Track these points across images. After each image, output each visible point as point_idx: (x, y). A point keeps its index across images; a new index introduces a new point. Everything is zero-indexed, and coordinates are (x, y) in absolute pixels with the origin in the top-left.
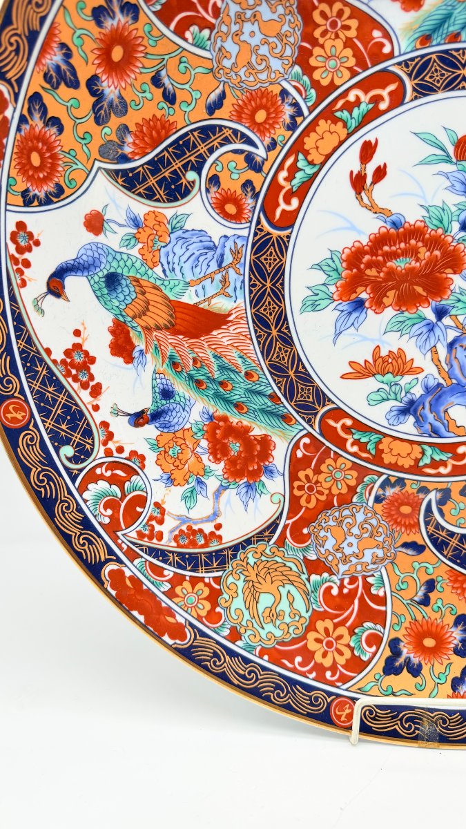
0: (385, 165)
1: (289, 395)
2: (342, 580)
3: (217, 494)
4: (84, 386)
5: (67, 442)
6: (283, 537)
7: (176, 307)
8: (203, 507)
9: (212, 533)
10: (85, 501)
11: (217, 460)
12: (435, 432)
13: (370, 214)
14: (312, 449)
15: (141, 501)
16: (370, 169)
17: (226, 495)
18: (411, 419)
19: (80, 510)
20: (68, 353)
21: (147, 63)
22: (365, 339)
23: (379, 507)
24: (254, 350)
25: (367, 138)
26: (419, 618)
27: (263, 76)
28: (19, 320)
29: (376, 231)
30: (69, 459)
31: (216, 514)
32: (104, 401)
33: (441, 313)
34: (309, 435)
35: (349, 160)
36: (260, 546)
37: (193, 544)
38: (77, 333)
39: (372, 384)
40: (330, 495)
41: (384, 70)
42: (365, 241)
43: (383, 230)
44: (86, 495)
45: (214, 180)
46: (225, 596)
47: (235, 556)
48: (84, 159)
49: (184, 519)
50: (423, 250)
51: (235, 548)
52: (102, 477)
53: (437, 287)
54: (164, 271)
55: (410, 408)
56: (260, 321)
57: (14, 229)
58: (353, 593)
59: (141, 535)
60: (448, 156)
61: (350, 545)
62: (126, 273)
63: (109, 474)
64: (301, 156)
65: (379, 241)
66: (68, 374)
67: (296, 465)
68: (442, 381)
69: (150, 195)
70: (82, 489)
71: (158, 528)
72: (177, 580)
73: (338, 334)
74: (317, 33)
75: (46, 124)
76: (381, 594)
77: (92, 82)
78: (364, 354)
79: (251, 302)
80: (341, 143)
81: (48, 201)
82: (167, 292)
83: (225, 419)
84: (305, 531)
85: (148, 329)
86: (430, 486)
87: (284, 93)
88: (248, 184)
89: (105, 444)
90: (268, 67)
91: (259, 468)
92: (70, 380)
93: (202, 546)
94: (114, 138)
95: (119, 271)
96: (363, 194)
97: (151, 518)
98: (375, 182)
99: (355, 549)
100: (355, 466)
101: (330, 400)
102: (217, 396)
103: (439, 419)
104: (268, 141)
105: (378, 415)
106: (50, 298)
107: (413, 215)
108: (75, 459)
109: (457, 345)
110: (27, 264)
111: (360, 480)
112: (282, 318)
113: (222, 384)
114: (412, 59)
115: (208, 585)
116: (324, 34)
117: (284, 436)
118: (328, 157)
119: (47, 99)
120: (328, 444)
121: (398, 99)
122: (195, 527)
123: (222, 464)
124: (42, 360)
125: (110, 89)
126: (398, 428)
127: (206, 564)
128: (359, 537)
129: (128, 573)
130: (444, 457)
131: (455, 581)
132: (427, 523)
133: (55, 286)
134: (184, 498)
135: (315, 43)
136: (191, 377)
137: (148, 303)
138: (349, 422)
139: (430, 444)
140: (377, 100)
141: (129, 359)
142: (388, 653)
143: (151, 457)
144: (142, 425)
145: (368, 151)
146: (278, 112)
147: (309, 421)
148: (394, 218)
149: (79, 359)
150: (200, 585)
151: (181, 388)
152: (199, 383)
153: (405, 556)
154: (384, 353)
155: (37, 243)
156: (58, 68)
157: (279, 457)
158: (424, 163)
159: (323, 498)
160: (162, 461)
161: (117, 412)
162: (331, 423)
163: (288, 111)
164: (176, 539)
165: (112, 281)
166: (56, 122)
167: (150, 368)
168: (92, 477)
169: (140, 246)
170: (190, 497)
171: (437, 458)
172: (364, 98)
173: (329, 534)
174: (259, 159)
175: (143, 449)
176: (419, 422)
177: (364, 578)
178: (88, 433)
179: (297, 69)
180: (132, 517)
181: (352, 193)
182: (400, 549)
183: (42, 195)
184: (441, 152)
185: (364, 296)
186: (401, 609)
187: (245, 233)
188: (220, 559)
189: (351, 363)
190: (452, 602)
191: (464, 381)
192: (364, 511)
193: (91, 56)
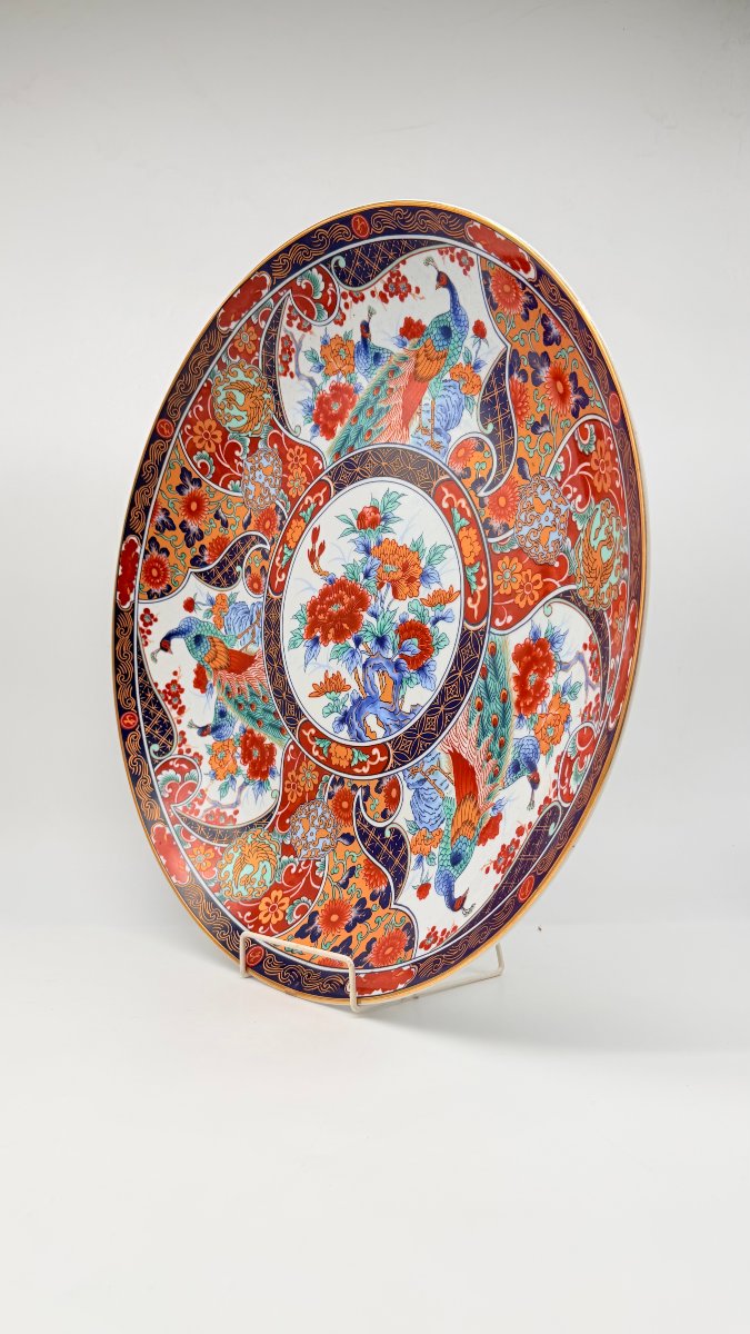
0: (324, 542)
1: (284, 711)
2: (300, 862)
3: (241, 788)
4: (175, 707)
5: (156, 741)
6: (273, 825)
7: (230, 654)
8: (230, 798)
9: (231, 816)
10: (157, 781)
11: (245, 763)
12: (359, 738)
13: (318, 577)
14: (295, 754)
15: (192, 787)
16: (317, 546)
17: (246, 789)
18: (346, 727)
19: (152, 786)
20: (168, 686)
21: (211, 507)
22: (320, 666)
23: (330, 803)
24: (266, 679)
25: (314, 527)
26: (337, 897)
27: (267, 500)
28: (141, 665)
29: (322, 588)
30: (155, 753)
31: (237, 803)
32: (185, 718)
33: (358, 641)
34: (293, 743)
35: (307, 543)
36: (258, 830)
37: (216, 823)
38: (175, 673)
39: (324, 700)
40: (304, 792)
41: (320, 480)
42: (317, 595)
43: (325, 586)
44: (159, 777)
45: (248, 569)
46: (224, 861)
47: (240, 835)
48: (182, 568)
49: (216, 804)
50: (346, 597)
51: (242, 829)
52: (172, 767)
53: (355, 622)
54: (226, 631)
55: (345, 718)
56: (269, 659)
57: (142, 612)
58: (304, 873)
59: (185, 809)
60: (354, 527)
61: (312, 834)
62: (206, 634)
63: (177, 765)
64: (285, 546)
65: (324, 593)
66: (166, 699)
67: (288, 766)
68: (361, 695)
69: (219, 584)
70: (158, 772)
71: (197, 807)
72: (197, 843)
73: (306, 664)
74: (289, 467)
75: (159, 553)
76: (321, 875)
77: (183, 525)
78: (320, 678)
79: (265, 646)
80: (303, 532)
81: (163, 595)
82: (226, 644)
83: (252, 732)
84: (287, 821)
85: (216, 669)
86: (359, 784)
87: (277, 508)
88: (263, 568)
89: (180, 746)
90: (269, 495)
91: (267, 769)
92: (166, 702)
93: (222, 825)
94: (198, 553)
95: (202, 633)
96: (315, 564)
97: (195, 800)
98: (320, 555)
99: (314, 838)
100: (317, 768)
101: (304, 715)
102: (248, 715)
103: (361, 727)
104: (271, 539)
105: (327, 724)
106: (162, 652)
107: (339, 573)
108: (159, 753)
109: (368, 666)
110: (149, 632)
111: (320, 780)
112: (279, 656)
113: (251, 706)
114: (333, 469)
115: (216, 852)
116: (292, 466)
117: (280, 745)
118: (297, 543)
119: (159, 539)
120: (303, 750)
121: (327, 498)
122: (222, 811)
123: (247, 766)
124: (151, 690)
125: (193, 527)
126: (340, 735)
127: (220, 838)
128: (318, 828)
129: (168, 831)
130: (364, 758)
131: (367, 868)
132: (357, 816)
133: (165, 645)
134: (220, 789)
135: (289, 473)
136: (236, 701)
137: (216, 652)
138: (314, 732)
139: (357, 748)
140: (317, 500)
141: (203, 691)
142: (306, 921)
143: (207, 757)
144: (205, 735)
146: (275, 520)
147: (293, 732)
148: (330, 577)
149: (173, 690)
150: (210, 851)
151: (231, 710)
152: (240, 705)
153: (342, 846)
155: (156, 620)
156: (163, 521)
157: (278, 760)
158: (342, 535)
159: (300, 794)
160: (213, 762)
161: (191, 725)
162: (305, 732)
163: (279, 518)
164: (207, 817)
165: (198, 639)
166: (165, 551)
167: (215, 696)
168: (166, 766)
169: (214, 616)
170: (224, 789)
171: (361, 759)
172: (312, 501)
173: (300, 825)
174: (267, 552)
175: (203, 752)
176: (350, 729)
177: (314, 861)
178: (171, 738)
179: (282, 491)
180: (184, 796)
181: (310, 565)
182: (341, 840)
183: (159, 592)
184: (350, 526)
185: (318, 634)
186: (328, 889)
187: (261, 600)
188: (227, 836)
189: (314, 685)
190: (361, 887)
191: (373, 694)
192: (322, 809)
193: (180, 512)
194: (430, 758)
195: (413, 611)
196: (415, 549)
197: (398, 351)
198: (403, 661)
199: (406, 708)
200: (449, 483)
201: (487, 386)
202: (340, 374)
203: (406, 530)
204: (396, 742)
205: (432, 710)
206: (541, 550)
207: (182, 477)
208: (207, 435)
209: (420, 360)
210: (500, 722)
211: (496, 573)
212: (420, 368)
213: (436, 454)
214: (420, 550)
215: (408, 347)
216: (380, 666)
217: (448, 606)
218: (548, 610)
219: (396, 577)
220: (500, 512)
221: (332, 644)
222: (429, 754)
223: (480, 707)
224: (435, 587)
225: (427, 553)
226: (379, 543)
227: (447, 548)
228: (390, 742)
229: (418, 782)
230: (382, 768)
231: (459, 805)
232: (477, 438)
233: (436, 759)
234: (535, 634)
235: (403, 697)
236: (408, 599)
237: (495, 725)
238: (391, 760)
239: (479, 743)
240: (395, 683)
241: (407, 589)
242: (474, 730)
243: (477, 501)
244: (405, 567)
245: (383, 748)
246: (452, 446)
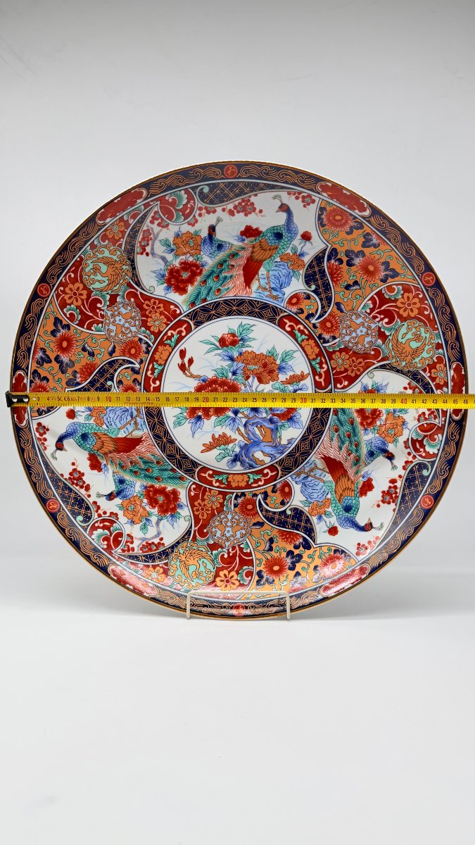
0: (192, 358)
1: (180, 467)
2: (228, 550)
3: (158, 524)
4: (82, 487)
5: (79, 514)
6: (195, 536)
7: (117, 440)
8: (152, 532)
9: (159, 543)
10: (93, 539)
11: (154, 507)
12: (251, 466)
13: (191, 379)
14: (198, 490)
15: (120, 535)
16: (186, 361)
17: (162, 523)
18: (239, 463)
19: (91, 544)
20: (71, 474)
21: (78, 344)
22: (207, 432)
23: (237, 509)
24: (158, 450)
25: (181, 348)
26: (269, 557)
27: (129, 335)
28: (47, 465)
29: (196, 385)
30: (82, 522)
31: (159, 533)
32: (93, 492)
33: (236, 412)
34: (194, 483)
35: (175, 359)
36: (185, 544)
37: (150, 550)
38: (73, 464)
39: (215, 452)
40: (213, 510)
41: (180, 320)
42: (192, 390)
43: (199, 384)
44: (93, 537)
45: (120, 382)
46: (171, 570)
47: (173, 551)
48: (60, 389)
49: (143, 539)
50: (219, 388)
51: (172, 547)
52: (99, 527)
54: (107, 426)
55: (236, 459)
56: (157, 436)
57: (36, 426)
58: (235, 555)
59: (123, 550)
60: (217, 346)
61: (228, 531)
62: (90, 432)
63: (102, 525)
64: (155, 363)
65: (199, 388)
66: (73, 483)
67: (192, 500)
68: (246, 442)
70: (91, 534)
71: (131, 546)
72: (146, 567)
73: (194, 434)
74: (147, 313)
75: (41, 380)
76: (249, 551)
78: (208, 440)
79: (150, 429)
80: (170, 354)
81: (49, 411)
82: (110, 435)
83: (152, 486)
84: (205, 531)
85: (105, 454)
86: (257, 493)
87: (140, 340)
88: (135, 380)
89: (97, 511)
90: (131, 331)
91: (175, 506)
92: (74, 486)
93: (155, 550)
94: (71, 377)
95: (87, 431)
96: (186, 372)
97: (127, 542)
98: (189, 365)
99: (231, 533)
100: (220, 493)
101: (199, 464)
102: (146, 476)
103: (251, 460)
104: (139, 360)
105: (223, 466)
107: (210, 375)
108: (84, 521)
109: (248, 425)
110: (45, 440)
111: (224, 499)
112: (166, 433)
113: (147, 470)
114: (190, 313)
115: (162, 567)
116: (150, 312)
117: (182, 487)
118: (166, 361)
119: (40, 371)
120: (204, 485)
121: (189, 330)
122: (150, 542)
123: (157, 508)
124: (60, 480)
125: (65, 358)
126: (235, 469)
127: (159, 558)
128: (232, 526)
129: (120, 568)
130: (259, 477)
131: (283, 535)
132: (261, 511)
133: (59, 446)
134: (142, 529)
135: (147, 317)
136: (131, 471)
137: (103, 442)
138: (211, 472)
139: (251, 473)
140: (180, 332)
141: (100, 470)
142: (257, 578)
143: (120, 513)
144: (113, 499)
145: (183, 354)
146: (140, 348)
147: (192, 477)
148: (202, 378)
149: (76, 475)
150: (158, 568)
151: (128, 477)
152: (136, 472)
153: (256, 530)
154: (217, 436)
155: (48, 430)
156: (42, 357)
157: (183, 497)
158: (208, 352)
159: (210, 512)
160: (126, 514)
161: (99, 496)
162: (203, 475)
163: (144, 346)
164: (141, 549)
165: (84, 437)
166: (46, 378)
167: (111, 471)
168: (94, 528)
169: (94, 418)
170: (144, 528)
171: (256, 478)
172: (175, 333)
173: (217, 529)
174: (137, 369)
175: (116, 510)
176: (243, 463)
177: (239, 546)
178: (88, 508)
179: (143, 329)
180: (117, 543)
181: (181, 372)
182: (252, 527)
183: (46, 409)
184: (213, 346)
185: (200, 414)
186: (259, 556)
188: (165, 554)
189: (204, 445)
190: (282, 547)
191: (256, 440)
192: (231, 514)
193: (54, 349)
194: (308, 465)
195: (277, 389)
196: (270, 355)
197: (237, 244)
198: (275, 417)
199: (284, 442)
200: (290, 317)
201: (310, 266)
202: (188, 255)
203: (261, 345)
204: (281, 462)
205: (304, 439)
206: (360, 346)
207: (55, 324)
208: (75, 294)
209: (255, 250)
210: (352, 434)
211: (332, 362)
212: (255, 254)
213: (276, 302)
214: (275, 355)
215: (246, 242)
216: (258, 423)
217: (302, 382)
218: (371, 375)
219: (259, 372)
220: (328, 330)
221: (213, 418)
222: (308, 462)
223: (337, 430)
224: (292, 373)
225: (280, 356)
226: (241, 354)
227: (294, 352)
228: (276, 463)
229: (303, 479)
230: (274, 478)
231: (336, 483)
232: (305, 293)
233: (313, 464)
234: (365, 388)
235: (280, 437)
236: (271, 383)
237: (349, 436)
238: (280, 473)
239: (340, 448)
240: (272, 430)
241: (269, 377)
242: (335, 443)
243: (311, 326)
244: (265, 365)
245: (272, 468)
246: (287, 297)
